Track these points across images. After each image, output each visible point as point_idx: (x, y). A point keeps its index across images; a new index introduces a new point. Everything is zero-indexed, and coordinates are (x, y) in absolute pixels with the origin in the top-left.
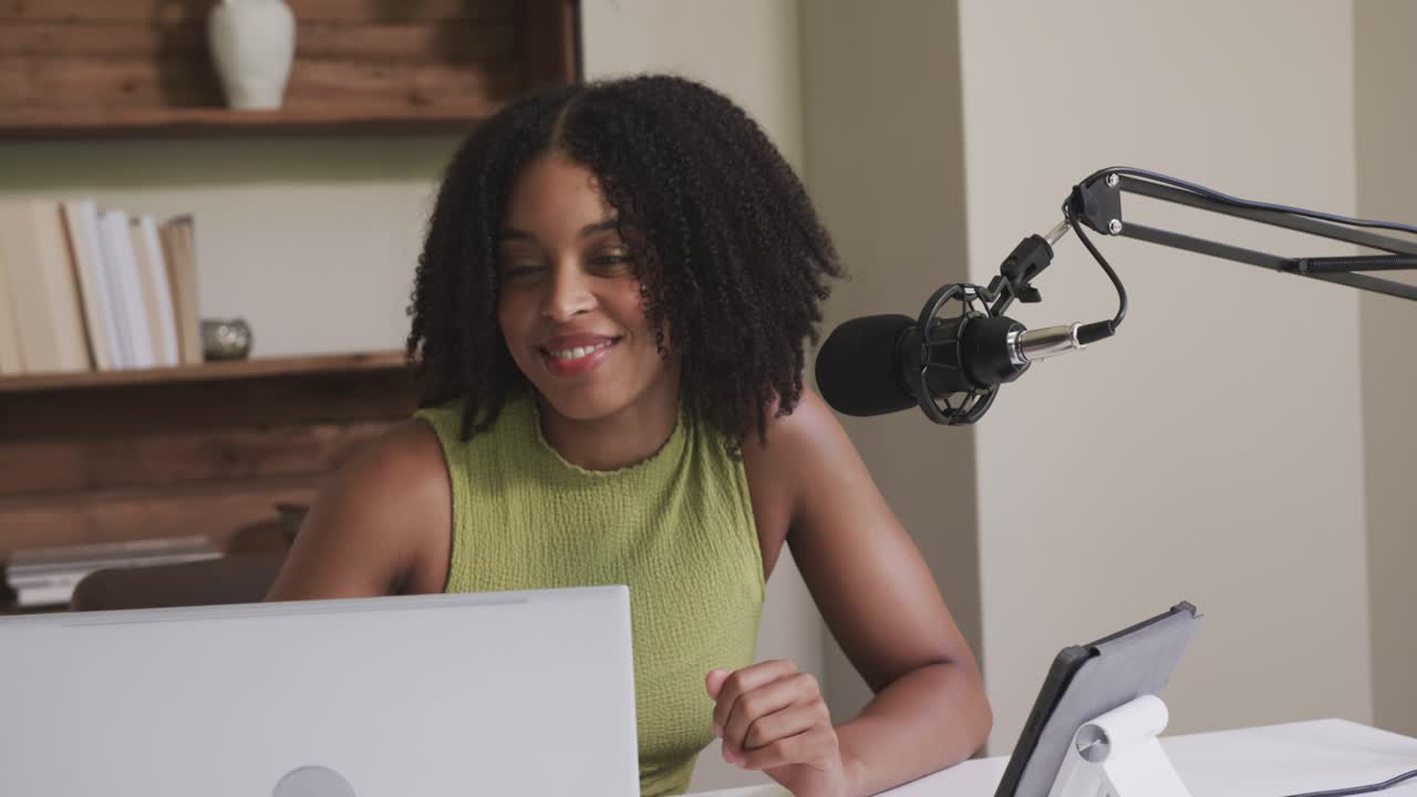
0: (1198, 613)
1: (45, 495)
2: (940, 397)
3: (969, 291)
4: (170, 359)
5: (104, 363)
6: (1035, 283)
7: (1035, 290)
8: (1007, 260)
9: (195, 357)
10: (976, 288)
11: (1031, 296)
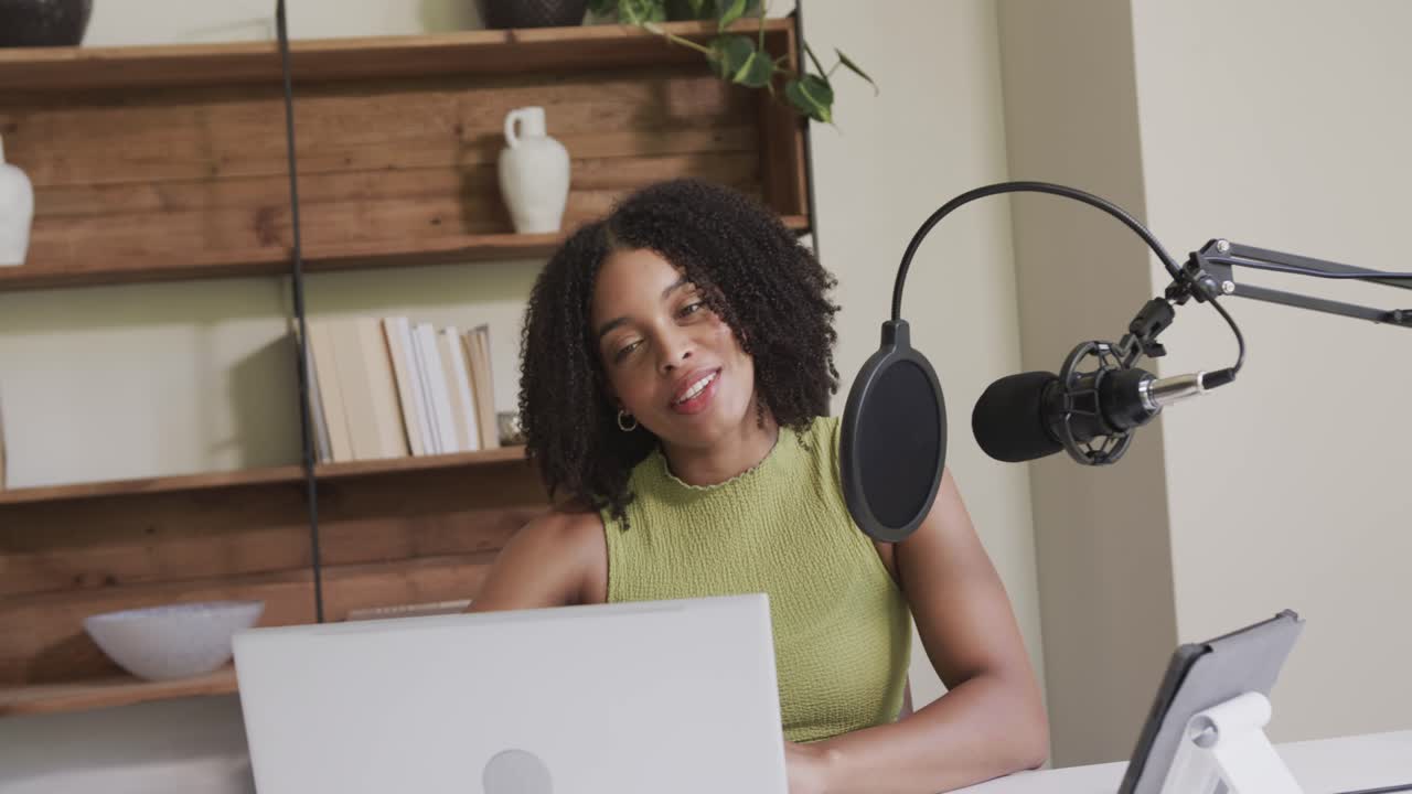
0: (1300, 618)
1: (375, 563)
2: (1083, 442)
3: (1103, 347)
4: (472, 446)
5: (418, 451)
6: (1161, 339)
7: (1160, 346)
8: (1135, 320)
9: (492, 443)
10: (1110, 345)
11: (1158, 350)
